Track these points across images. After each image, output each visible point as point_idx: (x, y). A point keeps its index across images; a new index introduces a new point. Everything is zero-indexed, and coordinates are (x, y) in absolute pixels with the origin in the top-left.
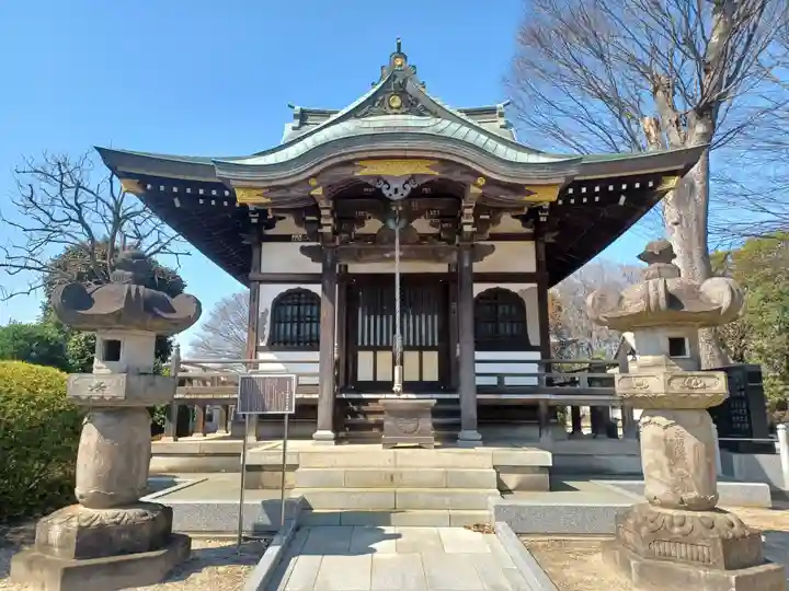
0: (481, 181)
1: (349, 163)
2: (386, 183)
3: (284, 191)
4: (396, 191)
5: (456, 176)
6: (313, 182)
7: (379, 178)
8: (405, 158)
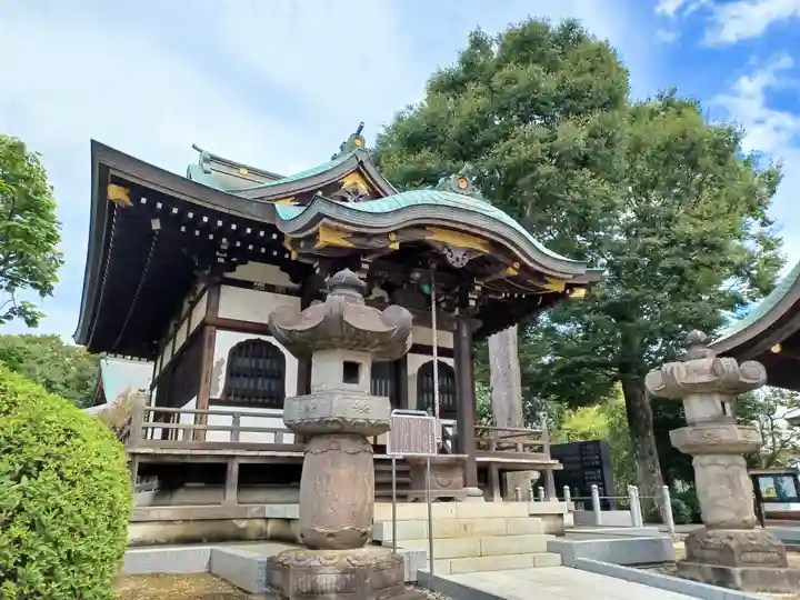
0: (517, 265)
1: (421, 227)
2: (449, 251)
3: (365, 239)
4: (457, 259)
5: (501, 258)
6: (393, 237)
7: (445, 245)
8: (454, 229)
